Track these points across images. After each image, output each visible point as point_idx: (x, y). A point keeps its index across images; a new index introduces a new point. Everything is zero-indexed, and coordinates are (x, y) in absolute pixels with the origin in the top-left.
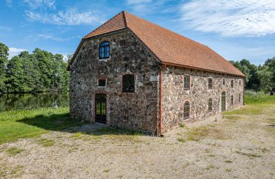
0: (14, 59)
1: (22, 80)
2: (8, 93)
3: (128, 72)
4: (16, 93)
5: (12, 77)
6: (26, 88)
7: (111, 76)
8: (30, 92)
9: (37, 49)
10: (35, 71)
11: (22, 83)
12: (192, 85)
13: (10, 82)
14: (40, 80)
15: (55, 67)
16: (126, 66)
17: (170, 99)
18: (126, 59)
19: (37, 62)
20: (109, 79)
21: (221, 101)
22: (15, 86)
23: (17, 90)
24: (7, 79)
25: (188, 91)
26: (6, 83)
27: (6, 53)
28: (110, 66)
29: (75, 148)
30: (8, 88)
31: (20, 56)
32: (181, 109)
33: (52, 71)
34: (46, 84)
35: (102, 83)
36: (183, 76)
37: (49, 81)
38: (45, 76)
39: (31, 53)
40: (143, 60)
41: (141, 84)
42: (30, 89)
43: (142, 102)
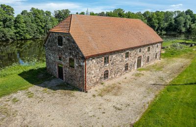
0: (18, 17)
1: (25, 31)
2: (18, 40)
3: (71, 56)
4: (22, 39)
5: (19, 30)
6: (28, 36)
7: (64, 56)
8: (31, 39)
9: (33, 9)
10: (33, 25)
11: (25, 33)
12: (111, 60)
13: (18, 33)
14: (37, 30)
15: (46, 21)
16: (70, 53)
17: (93, 72)
18: (70, 49)
19: (33, 18)
20: (63, 58)
21: (136, 63)
22: (21, 35)
23: (23, 38)
24: (15, 31)
25: (108, 65)
26: (15, 33)
27: (13, 13)
28: (63, 50)
29: (42, 99)
30: (17, 36)
31: (22, 13)
32: (102, 75)
33: (44, 24)
34: (41, 33)
35: (60, 59)
36: (103, 58)
37: (43, 31)
38: (40, 28)
39: (29, 11)
40: (77, 53)
41: (77, 65)
42: (31, 37)
43: (78, 74)
